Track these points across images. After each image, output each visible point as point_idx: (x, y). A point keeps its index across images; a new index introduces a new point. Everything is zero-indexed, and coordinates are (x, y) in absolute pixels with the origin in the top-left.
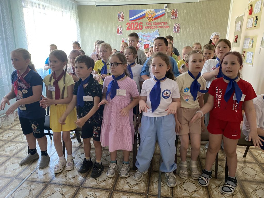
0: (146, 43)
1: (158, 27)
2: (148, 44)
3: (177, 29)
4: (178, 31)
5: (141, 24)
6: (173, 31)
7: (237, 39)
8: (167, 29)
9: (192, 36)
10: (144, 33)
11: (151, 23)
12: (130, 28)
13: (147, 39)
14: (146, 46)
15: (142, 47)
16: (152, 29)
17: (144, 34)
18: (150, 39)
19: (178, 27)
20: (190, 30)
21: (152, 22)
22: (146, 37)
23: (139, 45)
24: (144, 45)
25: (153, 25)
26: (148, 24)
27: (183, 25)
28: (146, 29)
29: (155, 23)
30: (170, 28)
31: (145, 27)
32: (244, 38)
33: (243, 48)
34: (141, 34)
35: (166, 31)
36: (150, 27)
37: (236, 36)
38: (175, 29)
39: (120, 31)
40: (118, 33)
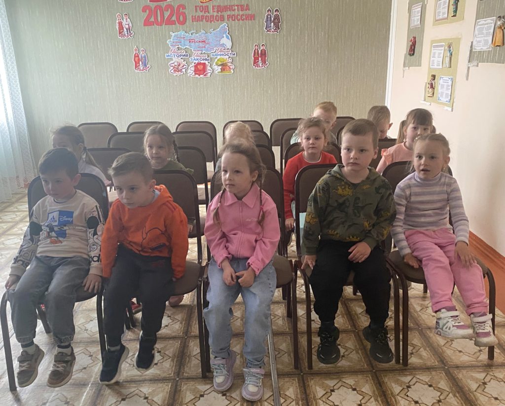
1: (226, 18)
3: (273, 22)
5: (181, 10)
7: (414, 47)
10: (190, 33)
11: (207, 6)
12: (152, 19)
13: (199, 49)
15: (189, 71)
16: (211, 22)
17: (192, 37)
18: (207, 50)
20: (306, 27)
21: (210, 5)
22: (197, 44)
23: (181, 65)
24: (193, 64)
25: (213, 11)
26: (198, 8)
27: (286, 13)
28: (195, 23)
29: (218, 6)
30: (257, 19)
31: (192, 16)
32: (432, 44)
33: (429, 68)
34: (182, 36)
35: (245, 28)
36: (206, 16)
37: (413, 39)
38: (269, 22)
39: (125, 30)
40: (120, 33)
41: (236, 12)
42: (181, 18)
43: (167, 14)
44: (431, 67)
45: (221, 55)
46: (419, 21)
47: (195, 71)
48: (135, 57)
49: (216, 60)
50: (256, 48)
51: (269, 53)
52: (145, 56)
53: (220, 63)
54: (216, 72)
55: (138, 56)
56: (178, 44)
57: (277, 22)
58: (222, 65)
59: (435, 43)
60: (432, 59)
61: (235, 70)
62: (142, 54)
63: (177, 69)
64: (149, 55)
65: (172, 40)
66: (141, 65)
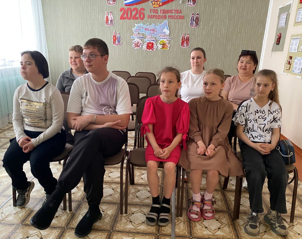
3: (195, 21)
4: (197, 24)
5: (142, 11)
7: (280, 40)
11: (157, 10)
12: (125, 16)
16: (159, 19)
17: (147, 27)
18: (155, 35)
19: (197, 18)
21: (159, 9)
22: (149, 31)
23: (139, 43)
25: (160, 13)
26: (152, 11)
27: (203, 16)
28: (149, 19)
29: (163, 10)
30: (185, 19)
31: (148, 15)
32: (291, 37)
33: (289, 52)
34: (141, 27)
35: (178, 24)
36: (156, 15)
37: (279, 34)
39: (109, 21)
41: (174, 14)
42: (142, 16)
43: (134, 13)
44: (290, 51)
46: (285, 23)
48: (114, 37)
49: (160, 41)
50: (184, 35)
51: (191, 39)
52: (119, 37)
53: (162, 43)
54: (159, 48)
55: (115, 37)
56: (139, 31)
58: (163, 44)
59: (294, 37)
60: (291, 46)
62: (118, 36)
64: (121, 36)
65: (135, 28)
66: (117, 42)
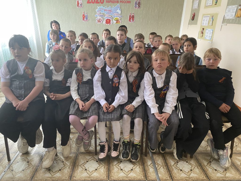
0: (107, 18)
1: (119, 2)
2: (109, 19)
3: (138, 4)
4: (139, 7)
6: (134, 6)
7: (194, 17)
8: (129, 4)
9: (152, 13)
10: (105, 7)
12: (91, 1)
13: (108, 14)
14: (107, 21)
15: (104, 22)
16: (113, 3)
17: (106, 9)
18: (111, 14)
19: (139, 3)
20: (150, 7)
22: (107, 12)
23: (101, 20)
24: (105, 20)
27: (143, 1)
28: (107, 3)
30: (131, 3)
31: (106, 0)
32: (203, 16)
33: (201, 25)
34: (102, 8)
36: (112, 1)
38: (136, 4)
40: (78, 6)
42: (102, 1)
45: (116, 16)
46: (198, 6)
47: (106, 22)
48: (83, 15)
49: (114, 18)
50: (130, 14)
53: (116, 20)
54: (114, 23)
55: (84, 15)
56: (100, 11)
57: (139, 4)
58: (117, 20)
61: (122, 23)
62: (86, 15)
63: (99, 21)
65: (98, 9)
66: (85, 19)
